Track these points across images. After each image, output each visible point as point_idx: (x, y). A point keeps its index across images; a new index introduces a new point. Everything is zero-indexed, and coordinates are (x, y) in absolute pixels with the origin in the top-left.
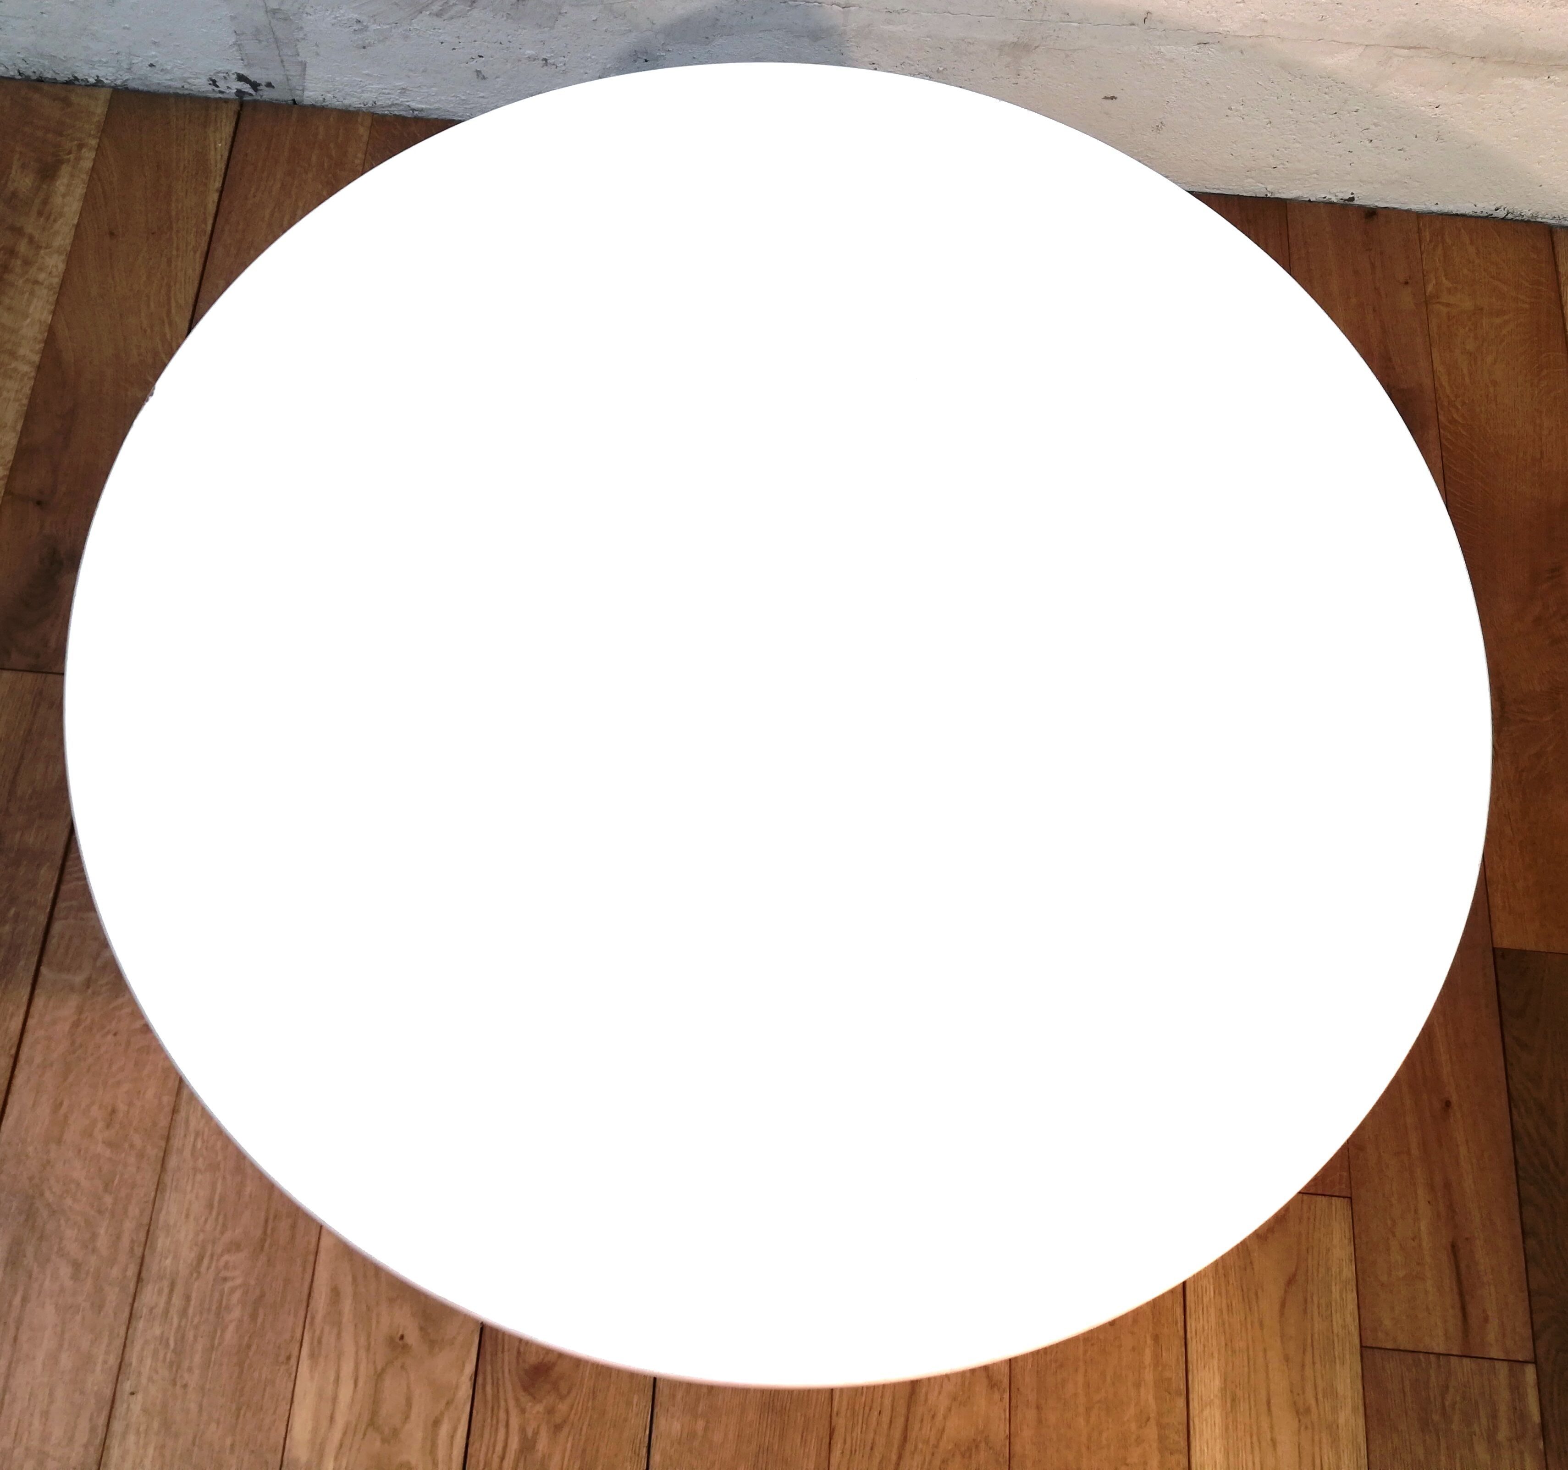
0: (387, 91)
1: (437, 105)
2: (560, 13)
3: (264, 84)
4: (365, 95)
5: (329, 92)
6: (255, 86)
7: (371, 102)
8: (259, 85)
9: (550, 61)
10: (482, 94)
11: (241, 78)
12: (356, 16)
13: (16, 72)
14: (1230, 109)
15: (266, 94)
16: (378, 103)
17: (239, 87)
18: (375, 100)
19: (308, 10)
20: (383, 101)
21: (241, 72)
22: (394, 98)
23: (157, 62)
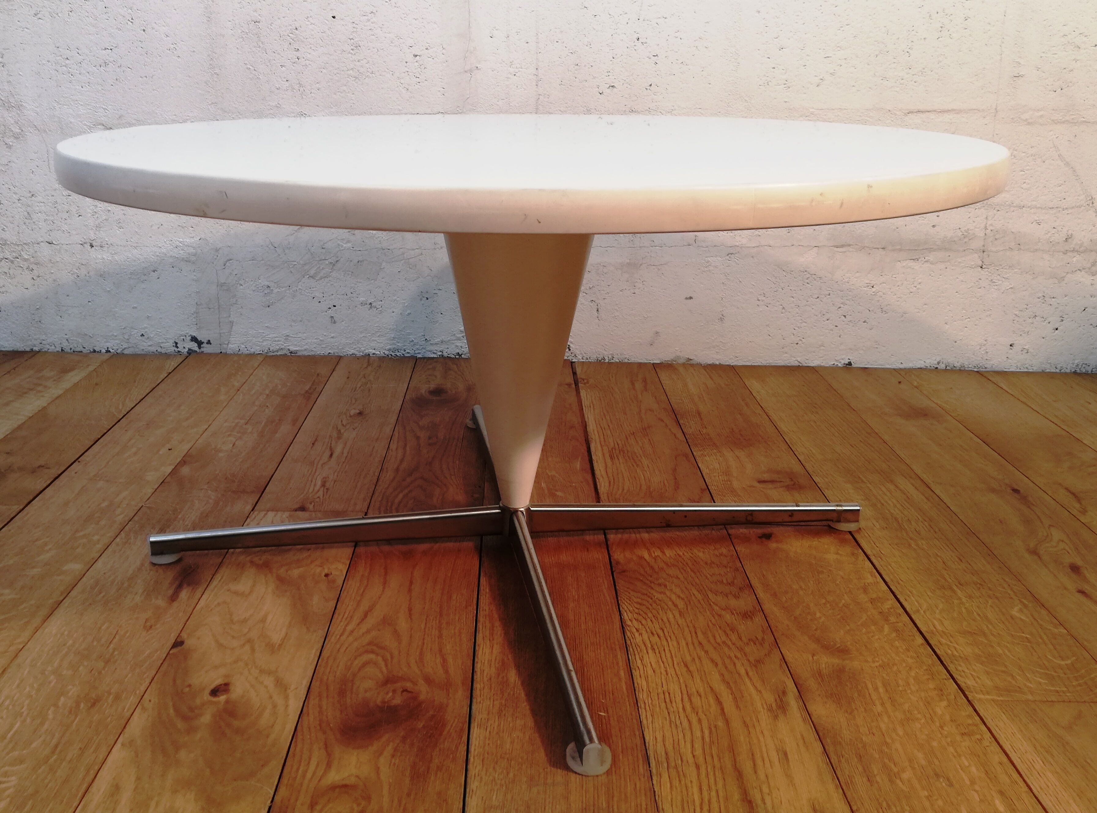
0: (277, 339)
1: (305, 347)
2: (381, 269)
3: (206, 342)
4: (265, 343)
5: (243, 344)
6: (200, 343)
7: (267, 349)
8: (203, 343)
9: (374, 304)
10: (332, 335)
11: (194, 339)
12: (267, 283)
13: (61, 349)
14: (759, 300)
15: (206, 349)
16: (271, 349)
17: (190, 347)
18: (269, 346)
19: (241, 282)
20: (274, 347)
21: (194, 334)
22: (281, 344)
23: (146, 332)
